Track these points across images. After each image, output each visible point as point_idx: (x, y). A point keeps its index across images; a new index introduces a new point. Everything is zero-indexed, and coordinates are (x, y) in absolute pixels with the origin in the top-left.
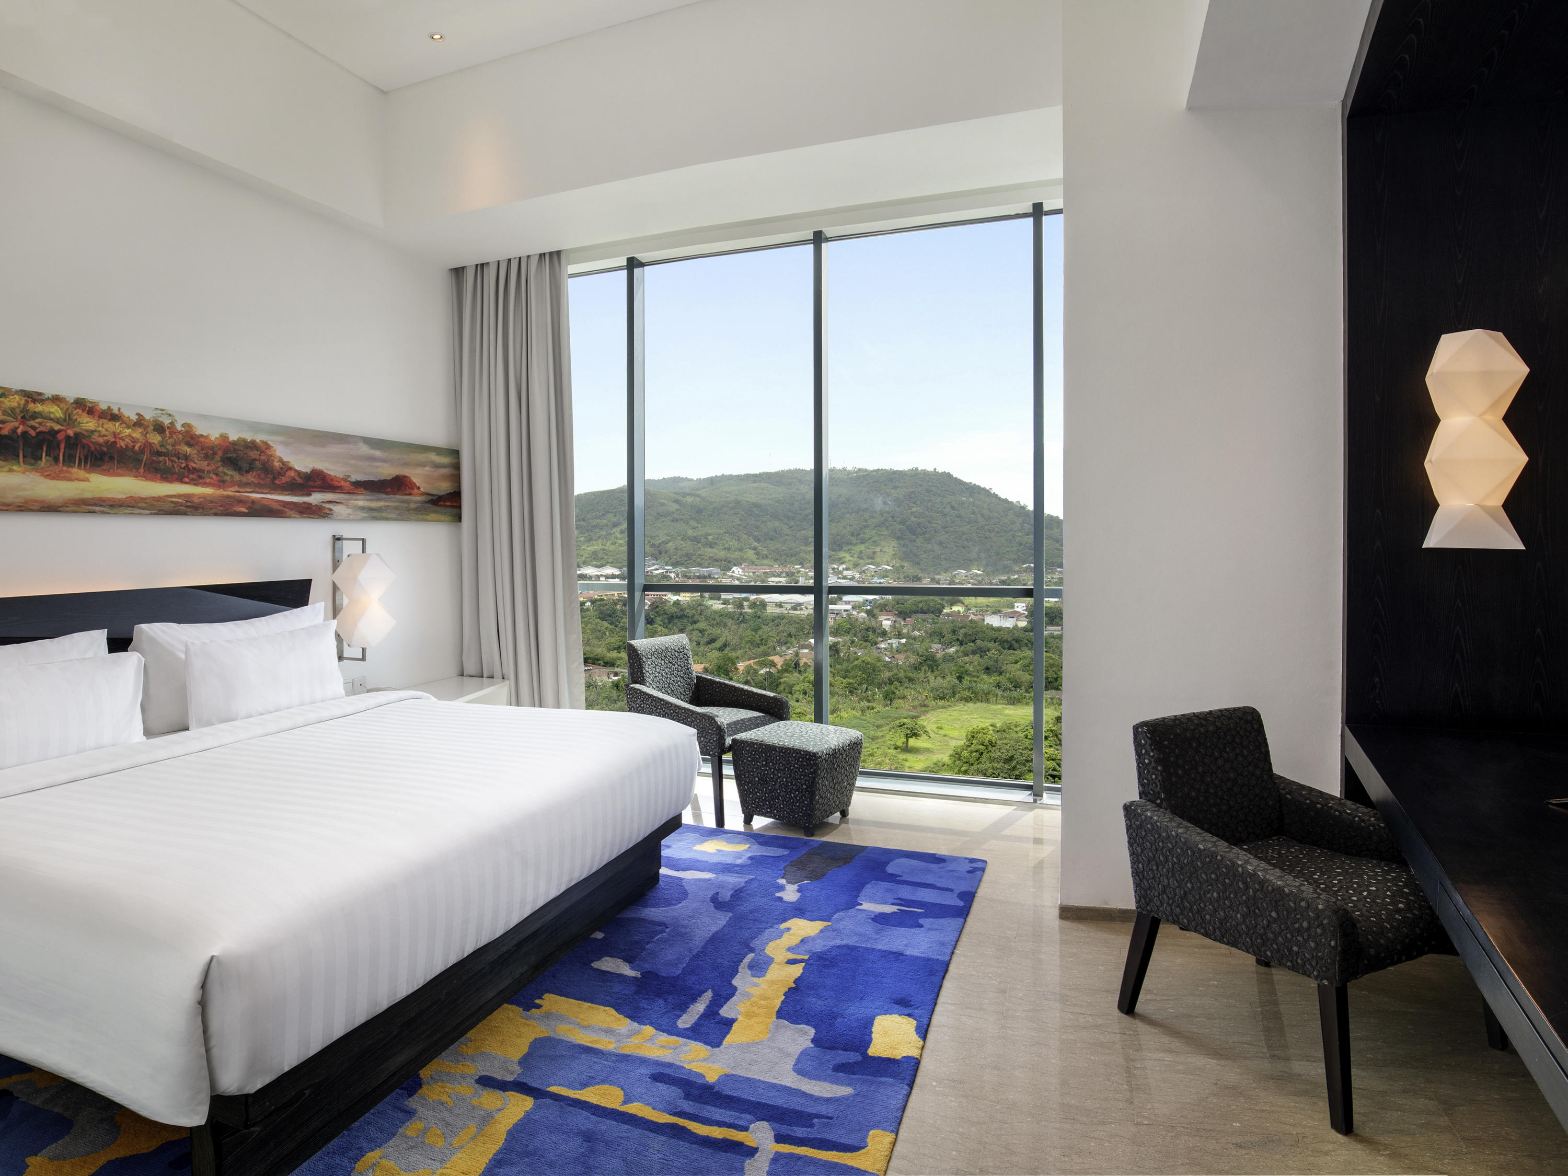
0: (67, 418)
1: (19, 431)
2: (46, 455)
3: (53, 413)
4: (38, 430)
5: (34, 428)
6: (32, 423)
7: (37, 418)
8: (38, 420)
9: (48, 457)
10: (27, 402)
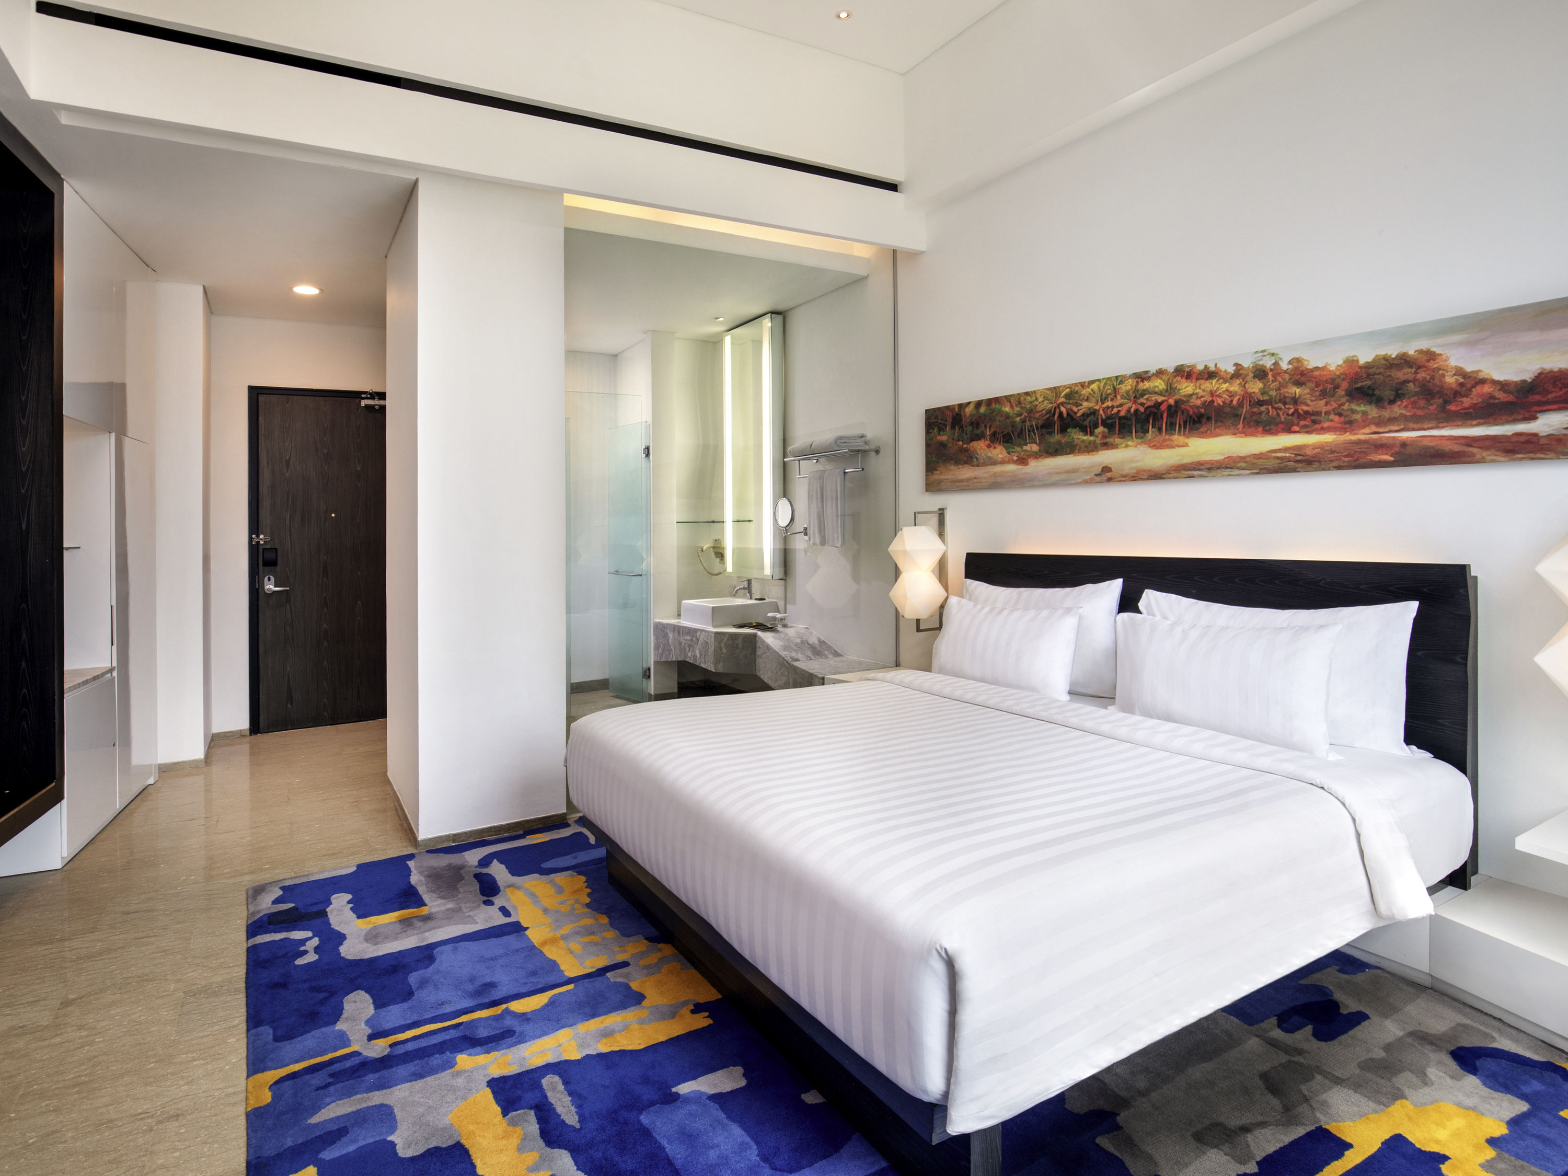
0: (1169, 389)
1: (1132, 410)
2: (1152, 427)
3: (1157, 387)
4: (1145, 406)
5: (1142, 404)
6: (1142, 400)
7: (1145, 395)
8: (1145, 397)
9: (1153, 429)
10: (1138, 382)
